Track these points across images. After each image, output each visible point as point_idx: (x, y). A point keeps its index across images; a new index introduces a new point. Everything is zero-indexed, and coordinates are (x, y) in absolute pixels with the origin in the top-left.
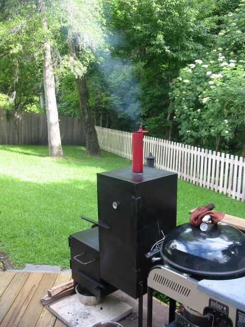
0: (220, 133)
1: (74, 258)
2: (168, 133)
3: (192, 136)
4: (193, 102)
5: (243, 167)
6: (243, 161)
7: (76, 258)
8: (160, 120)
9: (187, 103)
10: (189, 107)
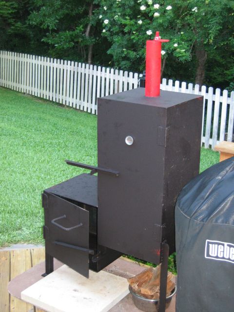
0: (172, 53)
1: (53, 221)
2: (87, 55)
3: (126, 58)
4: (130, 8)
5: (228, 106)
6: (229, 96)
7: (55, 221)
8: (77, 36)
9: (121, 9)
10: (123, 16)
